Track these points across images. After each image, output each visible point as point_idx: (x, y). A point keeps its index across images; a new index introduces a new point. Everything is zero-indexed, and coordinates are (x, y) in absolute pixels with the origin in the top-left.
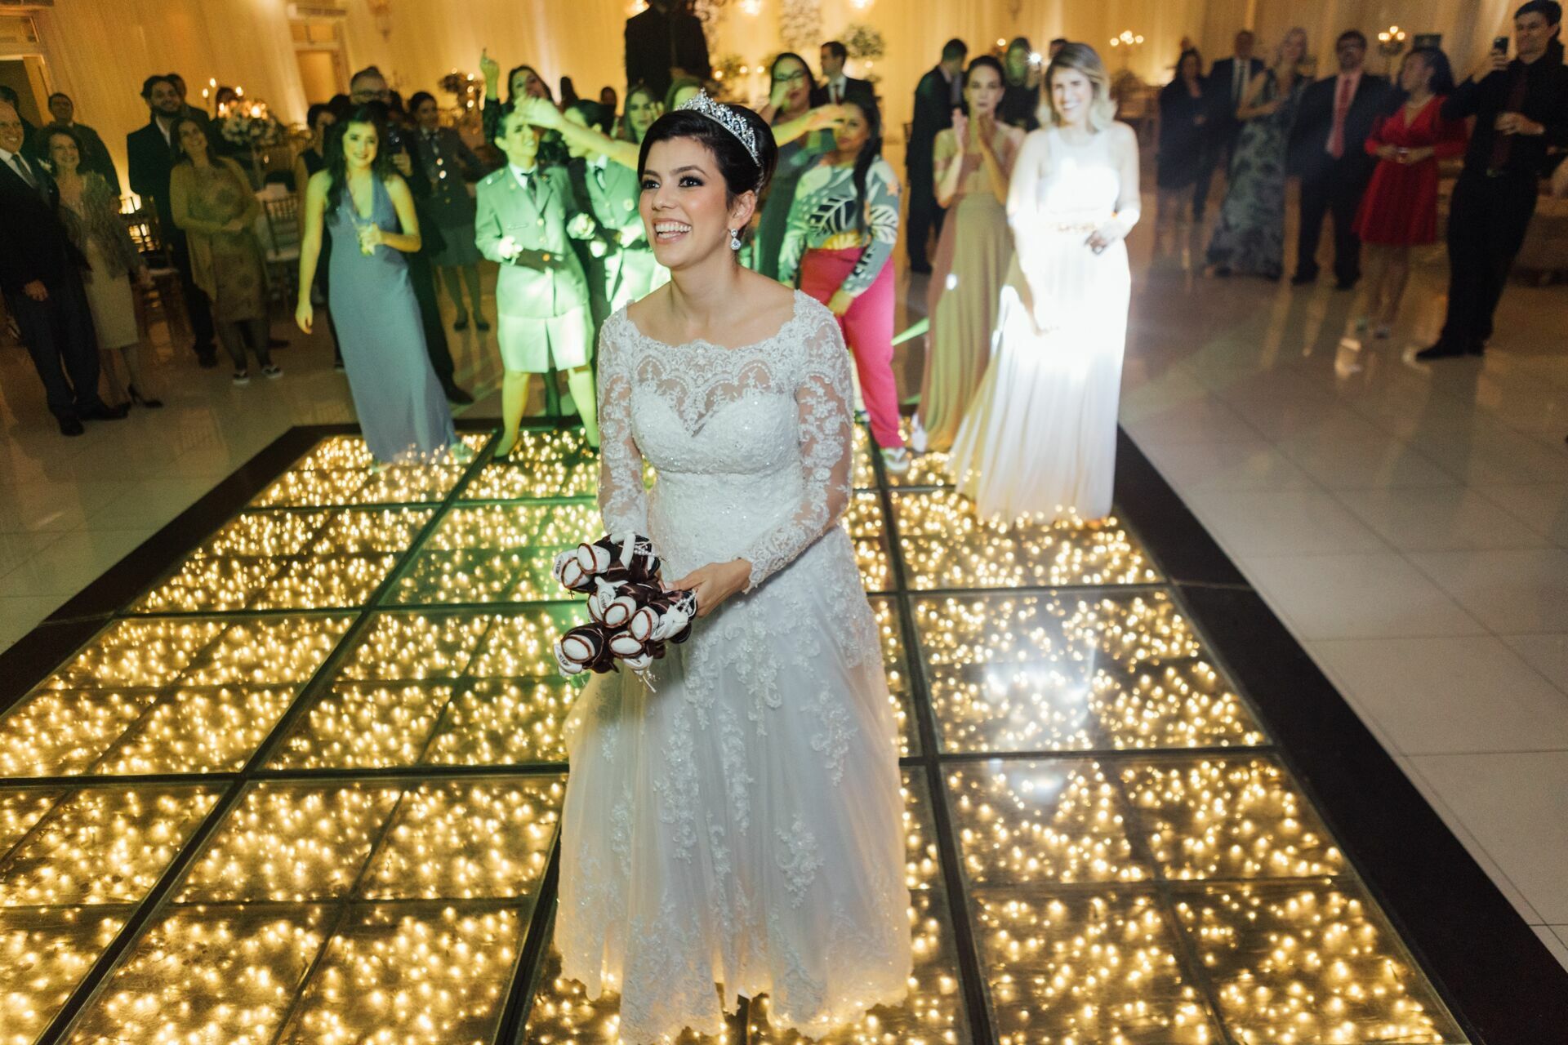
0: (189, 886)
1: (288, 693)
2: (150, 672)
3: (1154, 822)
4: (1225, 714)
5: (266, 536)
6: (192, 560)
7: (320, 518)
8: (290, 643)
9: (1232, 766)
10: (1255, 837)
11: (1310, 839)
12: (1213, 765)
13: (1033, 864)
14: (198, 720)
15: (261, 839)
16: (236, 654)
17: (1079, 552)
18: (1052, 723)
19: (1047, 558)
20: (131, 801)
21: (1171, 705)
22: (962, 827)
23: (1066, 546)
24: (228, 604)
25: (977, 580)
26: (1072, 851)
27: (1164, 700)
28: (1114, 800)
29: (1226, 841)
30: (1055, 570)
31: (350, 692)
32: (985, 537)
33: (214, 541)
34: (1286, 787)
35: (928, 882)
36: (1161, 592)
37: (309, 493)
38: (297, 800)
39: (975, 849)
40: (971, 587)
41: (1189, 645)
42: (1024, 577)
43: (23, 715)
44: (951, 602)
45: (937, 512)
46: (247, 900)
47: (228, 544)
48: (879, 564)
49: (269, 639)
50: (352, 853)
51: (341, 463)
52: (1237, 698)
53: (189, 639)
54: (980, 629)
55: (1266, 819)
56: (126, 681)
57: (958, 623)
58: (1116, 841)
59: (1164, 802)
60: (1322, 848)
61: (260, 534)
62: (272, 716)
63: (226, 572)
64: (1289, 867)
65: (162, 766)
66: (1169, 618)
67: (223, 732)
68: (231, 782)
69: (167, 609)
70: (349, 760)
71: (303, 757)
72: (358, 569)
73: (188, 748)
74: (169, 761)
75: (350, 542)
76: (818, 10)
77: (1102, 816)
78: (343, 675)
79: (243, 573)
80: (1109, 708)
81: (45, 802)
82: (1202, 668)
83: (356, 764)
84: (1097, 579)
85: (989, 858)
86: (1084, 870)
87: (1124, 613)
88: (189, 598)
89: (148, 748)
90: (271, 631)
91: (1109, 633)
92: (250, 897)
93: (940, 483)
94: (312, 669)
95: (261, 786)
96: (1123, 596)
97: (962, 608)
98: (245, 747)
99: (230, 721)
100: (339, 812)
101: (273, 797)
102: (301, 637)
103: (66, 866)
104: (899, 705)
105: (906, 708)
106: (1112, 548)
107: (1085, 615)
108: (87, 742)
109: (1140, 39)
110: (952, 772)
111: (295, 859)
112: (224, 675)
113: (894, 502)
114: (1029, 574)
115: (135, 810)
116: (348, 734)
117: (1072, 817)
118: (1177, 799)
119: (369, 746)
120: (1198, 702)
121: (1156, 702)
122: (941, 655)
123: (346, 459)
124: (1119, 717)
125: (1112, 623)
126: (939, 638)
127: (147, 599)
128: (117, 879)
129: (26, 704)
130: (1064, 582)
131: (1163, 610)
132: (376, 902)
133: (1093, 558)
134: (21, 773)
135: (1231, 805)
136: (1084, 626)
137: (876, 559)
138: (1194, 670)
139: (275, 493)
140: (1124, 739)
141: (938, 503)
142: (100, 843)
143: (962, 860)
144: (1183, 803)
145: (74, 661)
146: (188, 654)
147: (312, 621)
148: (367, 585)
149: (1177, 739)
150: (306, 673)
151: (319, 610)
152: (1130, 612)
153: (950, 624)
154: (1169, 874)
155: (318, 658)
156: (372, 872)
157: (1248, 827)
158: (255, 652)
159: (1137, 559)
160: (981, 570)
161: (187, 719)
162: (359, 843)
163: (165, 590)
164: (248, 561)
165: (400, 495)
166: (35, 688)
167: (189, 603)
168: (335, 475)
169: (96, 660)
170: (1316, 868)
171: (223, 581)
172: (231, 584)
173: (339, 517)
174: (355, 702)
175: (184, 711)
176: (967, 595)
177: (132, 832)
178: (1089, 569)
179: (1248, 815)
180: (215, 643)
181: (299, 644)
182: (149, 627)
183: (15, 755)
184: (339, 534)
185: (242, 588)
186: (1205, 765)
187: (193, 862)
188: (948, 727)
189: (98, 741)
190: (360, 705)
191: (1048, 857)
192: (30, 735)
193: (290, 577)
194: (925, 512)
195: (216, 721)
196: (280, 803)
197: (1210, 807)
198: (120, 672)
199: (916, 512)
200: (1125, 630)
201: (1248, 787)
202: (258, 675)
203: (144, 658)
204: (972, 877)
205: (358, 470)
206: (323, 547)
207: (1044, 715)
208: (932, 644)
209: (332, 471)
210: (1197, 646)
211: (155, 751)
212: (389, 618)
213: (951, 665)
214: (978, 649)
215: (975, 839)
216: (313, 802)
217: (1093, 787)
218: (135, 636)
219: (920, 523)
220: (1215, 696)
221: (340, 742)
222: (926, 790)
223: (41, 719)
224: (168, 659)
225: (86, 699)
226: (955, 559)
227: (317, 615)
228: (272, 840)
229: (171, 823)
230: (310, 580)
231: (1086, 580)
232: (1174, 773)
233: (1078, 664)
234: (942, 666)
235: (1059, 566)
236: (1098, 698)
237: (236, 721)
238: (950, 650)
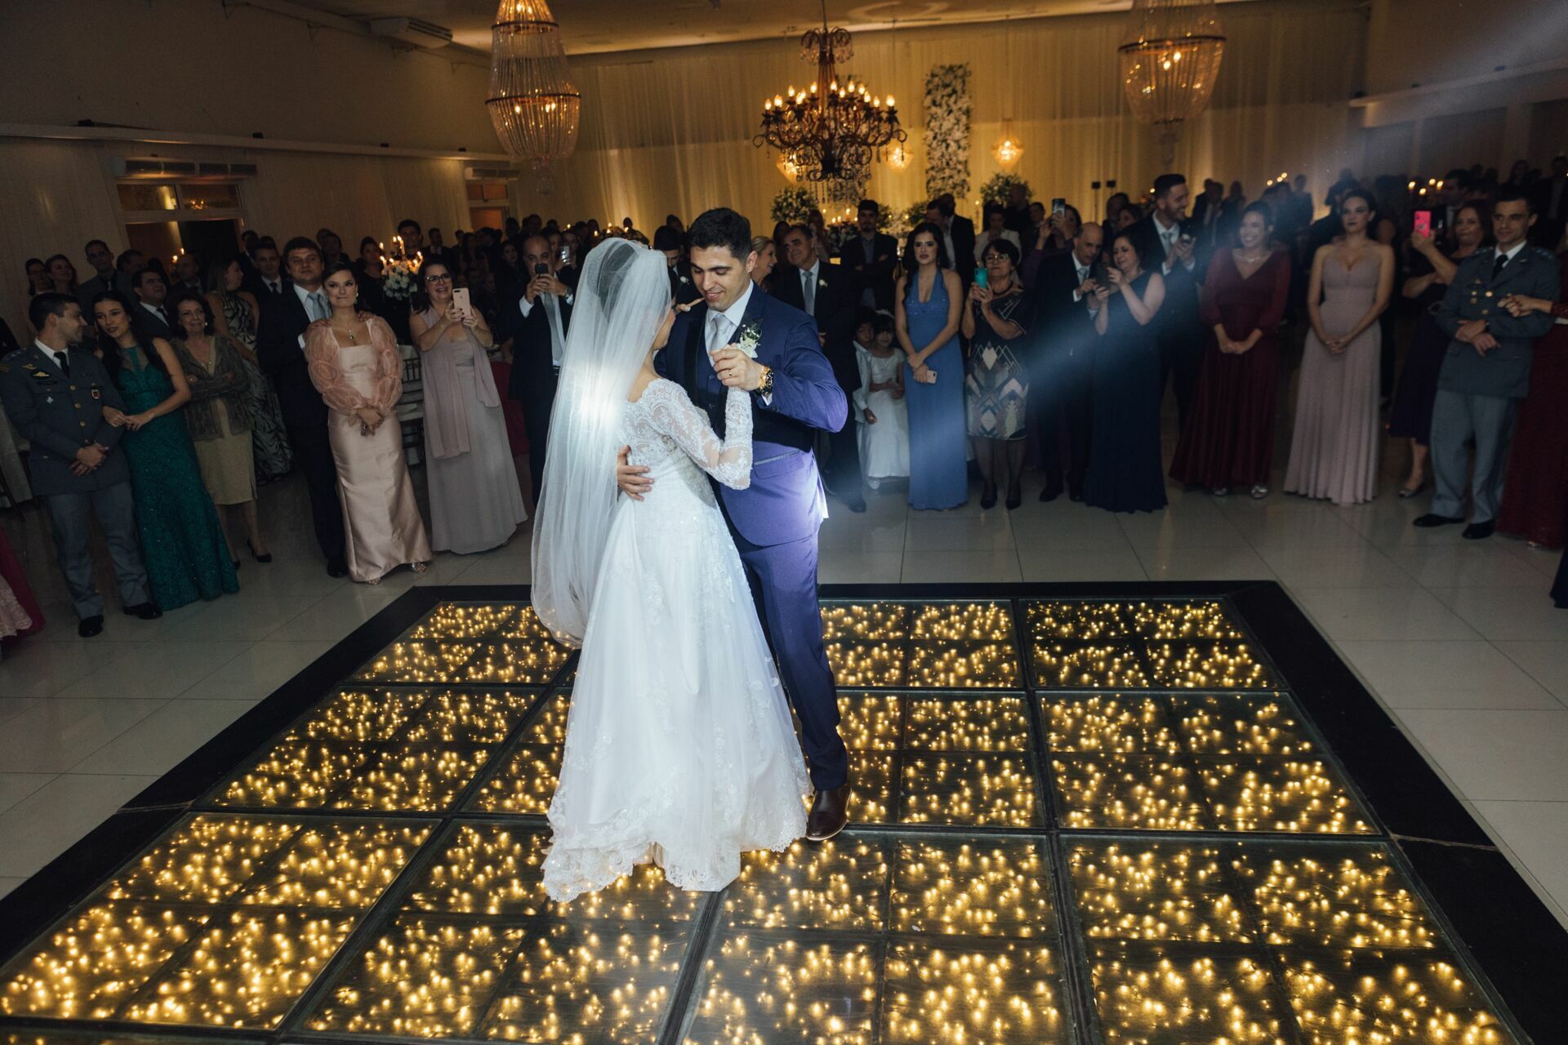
1: (349, 922)
2: (211, 882)
5: (362, 716)
6: (283, 743)
7: (420, 698)
8: (362, 856)
14: (246, 953)
16: (304, 866)
17: (1267, 787)
19: (1229, 793)
21: (1404, 1025)
23: (1251, 777)
24: (309, 799)
25: (1143, 819)
27: (1394, 1017)
30: (1239, 811)
31: (416, 928)
32: (1151, 759)
33: (310, 720)
36: (1377, 849)
37: (414, 667)
40: (1136, 828)
41: (1421, 931)
42: (1201, 818)
44: (1112, 849)
45: (1093, 724)
47: (322, 724)
48: (1026, 790)
49: (342, 848)
51: (452, 632)
52: (1494, 1020)
53: (257, 842)
54: (1149, 889)
56: (184, 892)
57: (1122, 880)
61: (357, 713)
62: (326, 953)
63: (314, 762)
65: (196, 1013)
66: (1390, 889)
67: (269, 971)
68: (264, 1043)
69: (245, 802)
70: (397, 1023)
71: (346, 1013)
72: (449, 763)
73: (228, 989)
74: (204, 1007)
75: (445, 729)
76: (965, 163)
78: (411, 902)
79: (331, 761)
80: (1323, 1021)
82: (1443, 969)
83: (404, 1029)
84: (1294, 827)
87: (1331, 878)
88: (270, 791)
89: (186, 986)
90: (345, 838)
91: (1314, 907)
93: (1096, 686)
94: (379, 891)
96: (1331, 852)
97: (1126, 860)
98: (289, 993)
99: (280, 957)
102: (377, 846)
104: (1049, 996)
105: (1058, 1004)
106: (1308, 783)
107: (1281, 879)
108: (126, 970)
112: (290, 890)
113: (1043, 707)
114: (1207, 816)
116: (403, 986)
119: (423, 1004)
120: (1442, 1023)
121: (1386, 1018)
122: (1101, 925)
123: (457, 628)
125: (1317, 893)
126: (1098, 900)
127: (227, 789)
129: (77, 917)
130: (1252, 827)
131: (1382, 876)
133: (1285, 796)
134: (47, 1011)
136: (1281, 893)
137: (1022, 784)
138: (1432, 970)
139: (381, 665)
141: (1094, 712)
145: (139, 863)
146: (254, 861)
147: (388, 828)
148: (453, 783)
150: (371, 898)
151: (398, 813)
152: (1339, 878)
153: (1112, 881)
155: (388, 875)
158: (323, 863)
159: (1342, 802)
160: (1148, 806)
161: (236, 948)
163: (249, 778)
164: (338, 746)
165: (506, 674)
166: (91, 896)
167: (269, 797)
168: (443, 647)
169: (160, 865)
171: (308, 770)
172: (316, 775)
173: (440, 698)
174: (417, 940)
175: (234, 939)
176: (1132, 840)
178: (1286, 812)
180: (285, 850)
181: (372, 859)
182: (222, 824)
183: (49, 984)
184: (436, 717)
185: (327, 780)
189: (138, 973)
190: (422, 947)
192: (70, 957)
193: (377, 770)
194: (1079, 722)
195: (266, 953)
198: (181, 879)
199: (1069, 723)
200: (1337, 906)
203: (209, 865)
205: (467, 641)
206: (417, 734)
208: (1091, 908)
209: (441, 641)
210: (1431, 933)
211: (192, 990)
212: (471, 831)
213: (1115, 940)
214: (1148, 920)
218: (206, 834)
219: (1073, 738)
220: (1466, 1016)
221: (392, 997)
223: (85, 939)
224: (232, 866)
225: (140, 913)
226: (1115, 789)
227: (397, 819)
230: (397, 775)
231: (1280, 827)
233: (1276, 949)
234: (1101, 941)
235: (1245, 806)
236: (1307, 1006)
237: (286, 956)
238: (1114, 919)
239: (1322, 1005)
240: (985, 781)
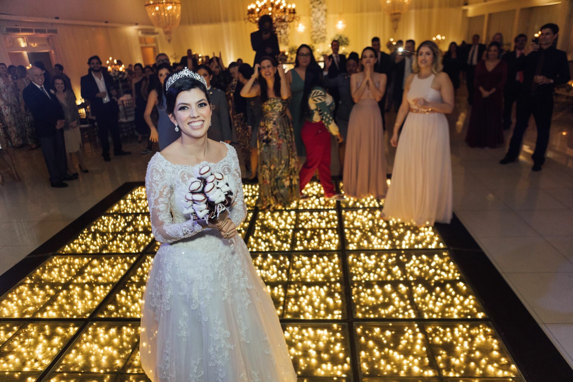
0: (62, 364)
1: (110, 286)
2: (61, 276)
3: (439, 350)
4: (470, 304)
5: (110, 224)
6: (83, 233)
7: (131, 217)
8: (113, 266)
9: (472, 327)
10: (481, 358)
11: (504, 360)
12: (464, 326)
13: (389, 367)
14: (76, 296)
15: (92, 346)
16: (93, 270)
17: (413, 235)
18: (400, 307)
19: (401, 237)
20: (47, 329)
21: (447, 300)
22: (361, 350)
23: (409, 232)
24: (93, 250)
25: (373, 246)
26: (405, 362)
27: (445, 298)
28: (423, 340)
29: (468, 360)
30: (404, 242)
31: (132, 287)
32: (377, 228)
33: (92, 226)
34: (494, 337)
35: (345, 374)
36: (445, 252)
37: (128, 208)
38: (107, 330)
39: (366, 360)
40: (371, 249)
41: (456, 274)
42: (391, 245)
43: (14, 293)
44: (362, 255)
45: (359, 218)
46: (83, 371)
47: (96, 227)
48: (336, 239)
49: (106, 264)
50: (124, 353)
51: (141, 196)
52: (474, 298)
53: (77, 264)
54: (373, 266)
55: (485, 350)
56: (52, 280)
57: (364, 264)
58: (423, 358)
59: (443, 341)
60: (509, 365)
61: (108, 223)
62: (103, 296)
63: (94, 238)
64: (494, 372)
65: (60, 315)
66: (448, 263)
67: (84, 302)
68: (83, 322)
69: (71, 252)
70: (128, 314)
71: (111, 312)
72: (141, 238)
73: (70, 307)
74: (62, 313)
75: (140, 227)
76: (325, 30)
77: (418, 347)
78: (131, 279)
79: (100, 238)
80: (423, 300)
81: (15, 328)
82: (461, 284)
83: (130, 316)
84: (420, 246)
85: (371, 364)
86: (410, 370)
87: (430, 261)
88: (80, 248)
89: (56, 307)
90: (107, 261)
91: (424, 269)
92: (84, 370)
93: (361, 206)
94: (120, 277)
95: (94, 324)
96: (430, 253)
97: (366, 258)
98: (91, 308)
99: (87, 297)
100: (121, 336)
101: (98, 329)
102: (118, 263)
103: (19, 354)
104: (339, 297)
105: (341, 299)
106: (426, 233)
107: (415, 261)
108: (35, 304)
109: (444, 38)
110: (358, 327)
111: (103, 355)
112: (88, 278)
113: (343, 214)
114: (393, 245)
115: (48, 332)
116: (129, 304)
117: (406, 347)
118: (449, 340)
119: (136, 308)
120: (459, 299)
121: (442, 298)
122: (357, 277)
124: (426, 304)
125: (425, 265)
126: (357, 269)
127: (64, 248)
128: (36, 361)
129: (15, 289)
130: (407, 247)
131: (446, 259)
132: (131, 374)
133: (419, 238)
134: (9, 316)
135: (471, 344)
136: (414, 265)
137: (335, 237)
138: (458, 285)
139: (116, 208)
140: (428, 314)
141: (360, 215)
142: (32, 346)
143: (360, 365)
144: (451, 342)
145: (35, 272)
146: (76, 270)
147: (122, 258)
148: (144, 244)
149: (450, 314)
150: (117, 279)
151: (125, 254)
152: (433, 260)
153: (361, 264)
154: (444, 373)
155: (122, 272)
156: (131, 361)
157: (478, 354)
158: (100, 269)
159: (437, 238)
160: (375, 242)
161: (72, 296)
162: (128, 349)
163: (72, 245)
164: (102, 234)
166: (20, 282)
167: (79, 250)
168: (138, 201)
169: (43, 272)
170: (506, 373)
171: (92, 241)
172: (95, 243)
173: (137, 217)
174: (133, 291)
175: (71, 293)
176: (369, 252)
177: (45, 341)
178: (418, 242)
179: (478, 349)
180: (86, 266)
181: (116, 267)
182: (63, 259)
183: (8, 309)
184: (136, 224)
185: (99, 244)
186: (461, 326)
187: (65, 355)
188: (358, 307)
189: (39, 304)
190: (135, 292)
191: (394, 364)
192: (15, 301)
193: (117, 240)
194: (355, 218)
195: (82, 296)
196: (101, 331)
197: (462, 345)
198: (51, 276)
199: (351, 218)
200: (431, 268)
201: (478, 336)
202: (100, 279)
203: (60, 272)
204: (363, 372)
206: (130, 229)
207: (396, 303)
208: (354, 272)
209: (137, 199)
210: (459, 275)
211: (58, 308)
212: (150, 257)
213: (361, 281)
214: (372, 274)
215: (366, 355)
216: (113, 331)
217: (415, 334)
218: (58, 262)
219: (352, 223)
220: (466, 297)
221: (126, 307)
222: (348, 333)
223: (19, 295)
224: (68, 272)
225: (37, 287)
226: (365, 237)
227: (124, 256)
228: (96, 346)
229: (59, 338)
230: (124, 242)
231: (416, 246)
232: (448, 329)
233: (411, 281)
234: (357, 281)
235: (406, 241)
236: (418, 296)
237: (89, 297)
238: (361, 275)
239: (423, 296)
240: (323, 237)
